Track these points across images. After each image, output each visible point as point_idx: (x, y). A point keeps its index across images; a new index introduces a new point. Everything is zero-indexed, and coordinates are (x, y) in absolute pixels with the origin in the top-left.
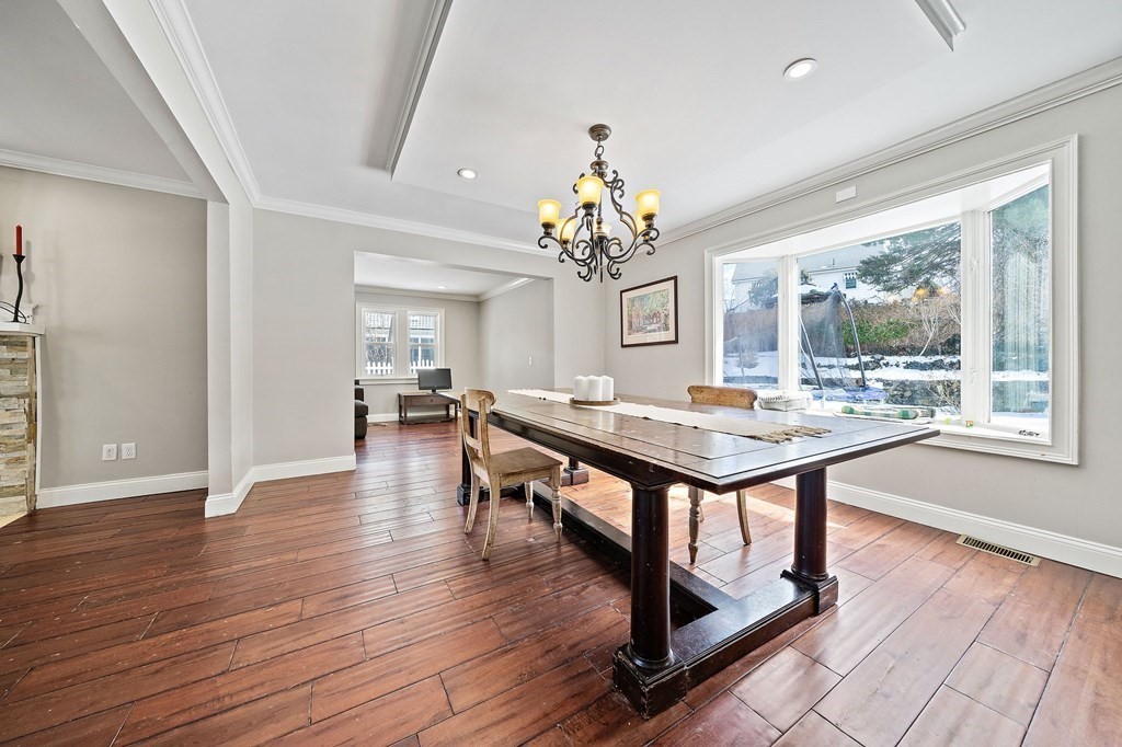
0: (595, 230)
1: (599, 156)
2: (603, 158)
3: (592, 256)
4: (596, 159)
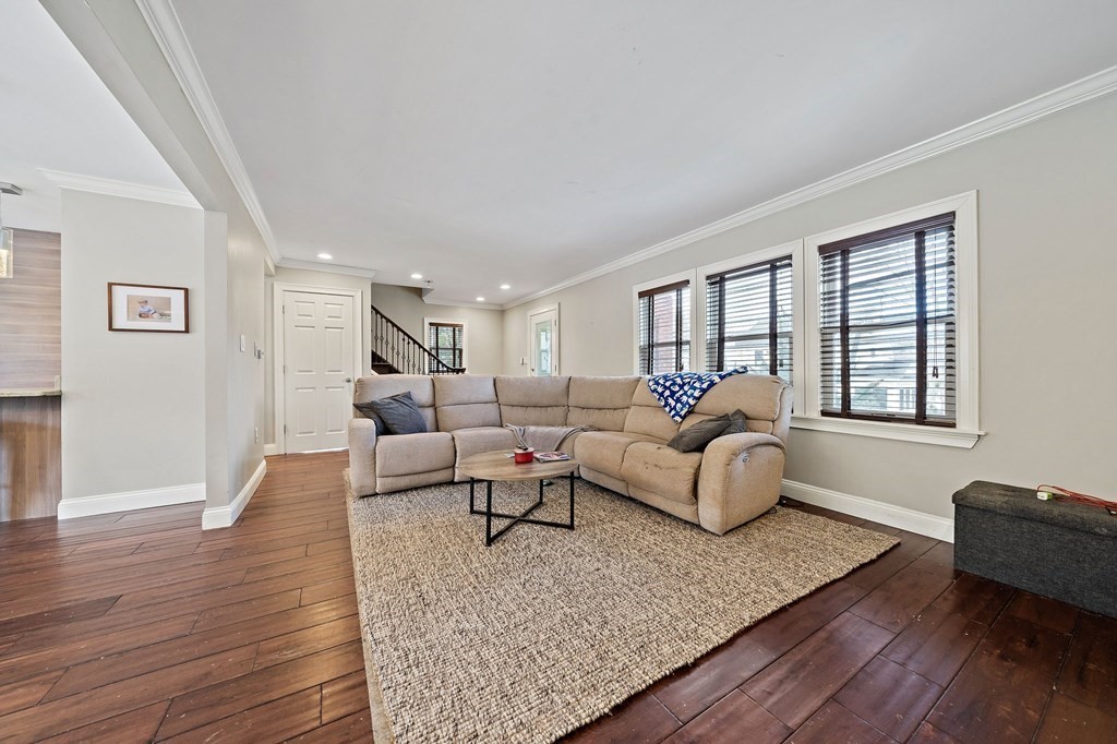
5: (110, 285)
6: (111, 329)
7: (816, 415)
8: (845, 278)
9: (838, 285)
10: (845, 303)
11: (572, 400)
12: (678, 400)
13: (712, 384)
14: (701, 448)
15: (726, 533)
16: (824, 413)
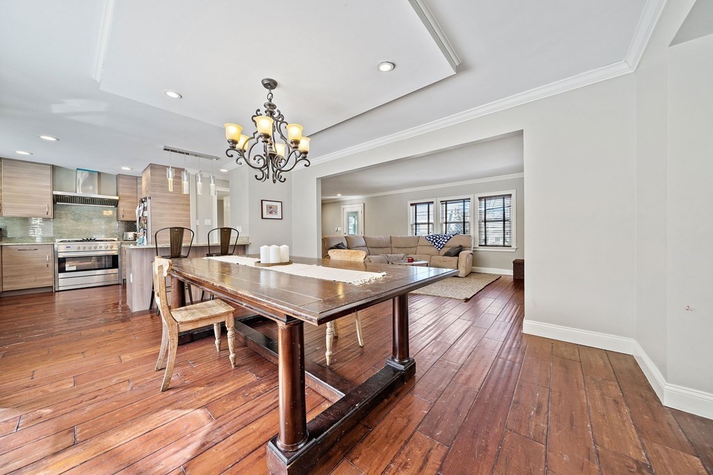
0: (268, 149)
1: (270, 100)
2: (273, 102)
3: (266, 165)
4: (268, 101)
5: (262, 201)
6: (262, 218)
7: (478, 246)
8: (485, 207)
9: (483, 209)
10: (485, 214)
11: (393, 245)
12: (439, 243)
13: (451, 237)
14: (457, 255)
15: (466, 276)
16: (480, 246)
